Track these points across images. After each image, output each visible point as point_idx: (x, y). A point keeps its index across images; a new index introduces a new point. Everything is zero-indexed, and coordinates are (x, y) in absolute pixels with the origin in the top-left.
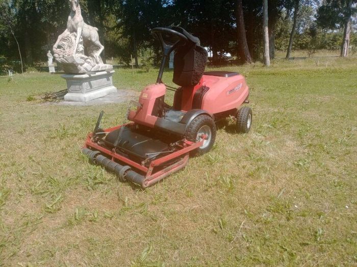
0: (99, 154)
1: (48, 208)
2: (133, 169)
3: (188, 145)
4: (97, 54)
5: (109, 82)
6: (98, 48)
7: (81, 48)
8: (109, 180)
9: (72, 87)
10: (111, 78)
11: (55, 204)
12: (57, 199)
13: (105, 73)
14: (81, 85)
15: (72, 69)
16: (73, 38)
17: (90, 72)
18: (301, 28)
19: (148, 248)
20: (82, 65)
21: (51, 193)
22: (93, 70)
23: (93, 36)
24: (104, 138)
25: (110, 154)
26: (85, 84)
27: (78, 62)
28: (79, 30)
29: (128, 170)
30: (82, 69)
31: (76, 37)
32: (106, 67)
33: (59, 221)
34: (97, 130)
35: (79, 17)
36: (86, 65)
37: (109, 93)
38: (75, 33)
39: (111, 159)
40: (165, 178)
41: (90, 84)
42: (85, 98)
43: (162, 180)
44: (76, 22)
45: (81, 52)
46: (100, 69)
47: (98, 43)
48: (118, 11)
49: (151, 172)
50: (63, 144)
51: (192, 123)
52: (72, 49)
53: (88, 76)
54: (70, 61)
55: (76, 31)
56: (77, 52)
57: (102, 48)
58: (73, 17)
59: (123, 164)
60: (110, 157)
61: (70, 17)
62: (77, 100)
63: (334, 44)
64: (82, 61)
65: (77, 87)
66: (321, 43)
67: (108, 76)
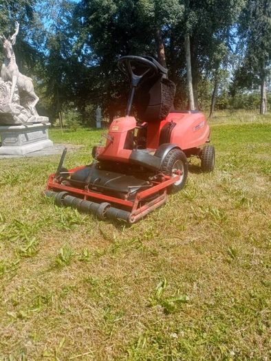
0: (67, 194)
1: (23, 252)
2: (113, 204)
3: (167, 179)
4: (32, 105)
5: (44, 135)
6: (33, 99)
7: (17, 97)
8: (86, 220)
9: (7, 140)
10: (47, 131)
11: (30, 247)
12: (31, 243)
13: (41, 125)
14: (17, 136)
15: (7, 119)
16: (8, 87)
17: (26, 123)
18: (219, 90)
19: (161, 283)
20: (18, 115)
21: (21, 237)
22: (29, 121)
23: (27, 86)
24: (69, 177)
25: (81, 192)
26: (22, 136)
27: (14, 112)
28: (14, 79)
29: (107, 207)
30: (18, 119)
31: (11, 86)
32: (41, 119)
33: (41, 264)
34: (61, 169)
35: (14, 65)
36: (22, 115)
37: (46, 147)
38: (9, 82)
39: (83, 198)
40: (149, 214)
41: (26, 136)
42: (22, 151)
43: (145, 217)
44: (11, 70)
45: (17, 102)
46: (36, 121)
47: (33, 93)
48: (39, 72)
49: (137, 205)
50: (16, 189)
51: (167, 157)
52: (7, 98)
53: (24, 127)
54: (5, 111)
55: (11, 80)
56: (13, 101)
57: (37, 99)
58: (7, 65)
59: (100, 201)
60: (81, 196)
61: (4, 65)
62: (13, 153)
63: (252, 104)
64: (18, 111)
65: (13, 139)
66: (239, 103)
67: (43, 128)
